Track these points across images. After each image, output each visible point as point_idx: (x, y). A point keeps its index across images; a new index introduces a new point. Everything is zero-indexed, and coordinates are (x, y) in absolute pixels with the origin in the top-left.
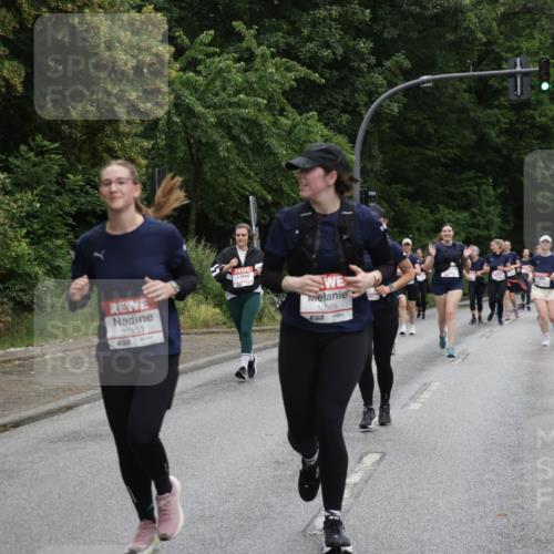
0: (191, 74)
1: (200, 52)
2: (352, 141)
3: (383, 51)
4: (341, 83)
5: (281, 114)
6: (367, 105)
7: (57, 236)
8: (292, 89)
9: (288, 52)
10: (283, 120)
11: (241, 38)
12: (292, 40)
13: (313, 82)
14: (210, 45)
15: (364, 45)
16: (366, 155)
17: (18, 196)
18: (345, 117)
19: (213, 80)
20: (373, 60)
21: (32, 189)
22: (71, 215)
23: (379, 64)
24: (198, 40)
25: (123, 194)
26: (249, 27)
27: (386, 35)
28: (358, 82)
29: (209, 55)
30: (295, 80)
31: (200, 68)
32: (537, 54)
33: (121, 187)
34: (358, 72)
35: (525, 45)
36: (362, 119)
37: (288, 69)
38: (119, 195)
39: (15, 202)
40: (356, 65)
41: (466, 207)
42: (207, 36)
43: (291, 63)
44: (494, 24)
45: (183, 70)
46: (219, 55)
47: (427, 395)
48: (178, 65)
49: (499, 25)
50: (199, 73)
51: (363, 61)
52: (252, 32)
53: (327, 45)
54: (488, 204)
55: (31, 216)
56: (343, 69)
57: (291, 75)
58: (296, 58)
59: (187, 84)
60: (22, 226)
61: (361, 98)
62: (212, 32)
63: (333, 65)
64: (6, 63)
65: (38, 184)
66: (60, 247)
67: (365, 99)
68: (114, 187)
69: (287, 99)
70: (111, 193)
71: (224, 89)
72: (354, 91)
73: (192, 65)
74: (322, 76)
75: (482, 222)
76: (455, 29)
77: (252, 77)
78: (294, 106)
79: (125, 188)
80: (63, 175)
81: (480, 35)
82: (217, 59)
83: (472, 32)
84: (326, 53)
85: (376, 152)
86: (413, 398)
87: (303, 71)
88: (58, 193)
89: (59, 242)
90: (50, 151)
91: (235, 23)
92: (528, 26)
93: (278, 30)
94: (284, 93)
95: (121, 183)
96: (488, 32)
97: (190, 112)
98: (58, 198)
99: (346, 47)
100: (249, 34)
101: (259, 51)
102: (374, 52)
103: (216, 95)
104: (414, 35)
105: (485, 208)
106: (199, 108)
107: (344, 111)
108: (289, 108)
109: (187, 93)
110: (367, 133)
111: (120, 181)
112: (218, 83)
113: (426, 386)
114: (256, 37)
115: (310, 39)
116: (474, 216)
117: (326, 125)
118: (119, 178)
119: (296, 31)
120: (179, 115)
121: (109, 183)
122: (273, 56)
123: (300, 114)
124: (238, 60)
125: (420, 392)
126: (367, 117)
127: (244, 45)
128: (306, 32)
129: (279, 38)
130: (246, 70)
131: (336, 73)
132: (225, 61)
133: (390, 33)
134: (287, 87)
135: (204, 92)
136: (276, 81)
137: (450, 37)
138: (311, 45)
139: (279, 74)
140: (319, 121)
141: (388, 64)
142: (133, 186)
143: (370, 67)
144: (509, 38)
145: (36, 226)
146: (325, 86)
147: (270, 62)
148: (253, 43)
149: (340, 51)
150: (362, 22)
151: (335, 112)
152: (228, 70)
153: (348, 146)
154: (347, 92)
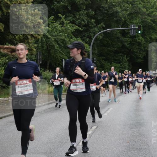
1: (50, 22)
2: (90, 45)
3: (98, 22)
4: (87, 31)
5: (71, 38)
6: (94, 36)
8: (74, 32)
9: (73, 22)
10: (72, 40)
11: (61, 18)
12: (74, 19)
13: (79, 30)
14: (53, 20)
15: (93, 21)
16: (93, 49)
17: (2, 58)
18: (88, 39)
19: (53, 29)
20: (95, 25)
21: (6, 57)
23: (97, 26)
24: (49, 19)
25: (23, 53)
26: (63, 16)
27: (98, 18)
28: (91, 30)
29: (52, 23)
30: (75, 29)
31: (50, 26)
32: (137, 24)
33: (22, 51)
34: (91, 28)
35: (134, 21)
36: (92, 39)
37: (73, 27)
39: (1, 60)
40: (91, 26)
41: (119, 63)
42: (52, 18)
43: (74, 25)
44: (127, 16)
46: (55, 23)
47: (109, 111)
49: (128, 16)
51: (92, 25)
53: (83, 21)
54: (125, 62)
55: (5, 64)
56: (87, 27)
57: (74, 28)
58: (75, 24)
60: (3, 66)
61: (92, 34)
62: (53, 17)
63: (85, 26)
65: (7, 55)
67: (93, 35)
68: (20, 52)
70: (19, 53)
71: (56, 32)
72: (90, 33)
74: (82, 28)
75: (124, 67)
76: (116, 17)
77: (64, 28)
78: (74, 36)
81: (123, 19)
83: (121, 18)
84: (83, 22)
85: (96, 48)
86: (105, 112)
87: (77, 27)
91: (59, 15)
92: (135, 17)
94: (72, 33)
96: (125, 18)
97: (47, 37)
99: (88, 21)
100: (63, 17)
101: (65, 22)
102: (95, 22)
103: (54, 33)
104: (106, 18)
105: (124, 63)
106: (50, 36)
107: (88, 38)
108: (73, 37)
110: (94, 44)
111: (22, 50)
112: (55, 30)
113: (109, 109)
114: (65, 18)
115: (79, 19)
116: (121, 65)
117: (83, 41)
118: (21, 49)
119: (75, 17)
120: (44, 38)
121: (18, 50)
122: (69, 23)
123: (76, 38)
124: (60, 24)
125: (107, 110)
126: (93, 39)
127: (61, 20)
128: (78, 17)
129: (71, 18)
130: (62, 27)
131: (85, 28)
132: (56, 24)
133: (100, 18)
134: (73, 31)
135: (51, 32)
136: (70, 30)
137: (115, 19)
138: (79, 21)
139: (71, 28)
140: (81, 40)
141: (99, 26)
143: (94, 26)
144: (130, 20)
146: (83, 31)
147: (68, 25)
148: (64, 20)
149: (87, 22)
150: (92, 15)
151: (85, 38)
152: (57, 26)
153: (89, 47)
154: (88, 33)
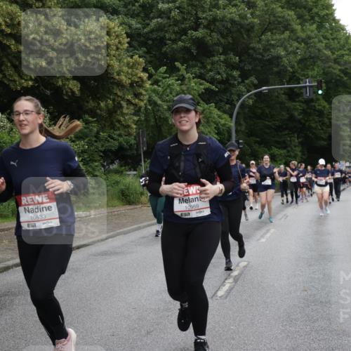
0: (156, 86)
1: (160, 76)
2: (231, 117)
3: (244, 76)
4: (225, 91)
6: (238, 101)
7: (96, 161)
8: (202, 92)
9: (201, 77)
10: (199, 107)
11: (178, 70)
12: (202, 71)
13: (212, 90)
14: (164, 73)
15: (236, 73)
16: (237, 123)
17: (77, 143)
18: (228, 106)
19: (166, 89)
20: (240, 80)
21: (84, 139)
22: (101, 151)
23: (243, 81)
24: (159, 71)
26: (183, 65)
27: (246, 68)
28: (234, 90)
30: (204, 89)
31: (159, 84)
32: (315, 77)
33: (26, 117)
34: (233, 86)
35: (310, 73)
36: (235, 106)
37: (201, 84)
38: (25, 123)
39: (76, 145)
40: (232, 82)
41: (285, 148)
42: (163, 69)
43: (202, 81)
44: (296, 64)
45: (152, 84)
46: (169, 78)
47: (268, 235)
48: (150, 82)
49: (298, 65)
50: (159, 86)
51: (235, 80)
52: (184, 67)
53: (219, 74)
54: (295, 146)
55: (84, 152)
56: (226, 84)
57: (202, 87)
58: (205, 80)
59: (154, 91)
61: (235, 97)
62: (165, 67)
63: (222, 82)
64: (71, 82)
65: (87, 137)
66: (96, 166)
67: (237, 98)
68: (22, 117)
69: (200, 97)
70: (20, 121)
71: (171, 93)
72: (232, 94)
73: (156, 82)
74: (216, 87)
75: (292, 154)
76: (278, 65)
77: (184, 88)
78: (204, 101)
79: (30, 118)
80: (98, 133)
81: (289, 69)
82: (168, 80)
83: (286, 67)
84: (218, 77)
85: (242, 122)
86: (262, 237)
87: (207, 85)
88: (96, 141)
89: (96, 164)
90: (92, 122)
91: (176, 63)
92: (312, 65)
93: (196, 66)
94: (199, 95)
95: (27, 114)
96: (292, 67)
97: (155, 104)
98: (95, 144)
99: (227, 74)
100: (182, 68)
101: (187, 76)
102: (240, 76)
103: (168, 96)
104: (259, 68)
105: (294, 148)
106: (159, 102)
107: (226, 103)
108: (201, 102)
109: (154, 95)
110: (238, 113)
111: (26, 112)
112: (168, 91)
113: (268, 231)
114: (186, 69)
115: (211, 70)
116: (288, 151)
117: (219, 109)
118: (26, 111)
119: (204, 67)
120: (150, 105)
122: (194, 78)
123: (207, 104)
124: (177, 80)
125: (265, 233)
126: (238, 105)
127: (180, 73)
128: (209, 67)
129: (196, 70)
130: (181, 85)
131: (223, 86)
132: (171, 81)
133: (248, 67)
134: (200, 92)
135: (162, 95)
136: (195, 90)
137: (275, 69)
138: (211, 73)
139: (197, 86)
140: (215, 108)
141: (247, 81)
142: (36, 115)
143: (239, 83)
144: (302, 70)
145: (86, 157)
146: (218, 92)
147: (192, 81)
148: (185, 73)
149: (225, 76)
150: (234, 63)
151: (223, 104)
152: (173, 85)
153: (229, 119)
154: (228, 94)
